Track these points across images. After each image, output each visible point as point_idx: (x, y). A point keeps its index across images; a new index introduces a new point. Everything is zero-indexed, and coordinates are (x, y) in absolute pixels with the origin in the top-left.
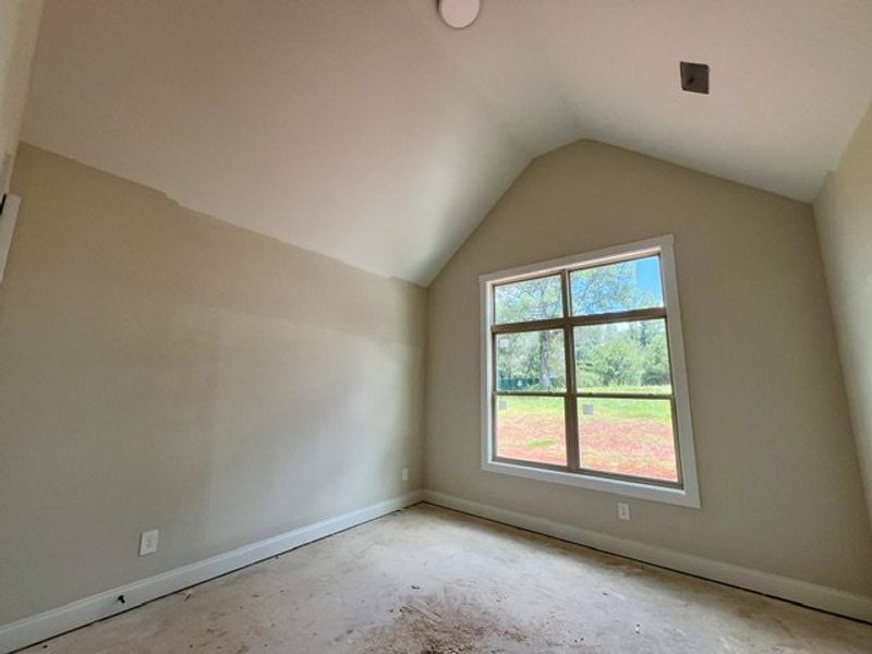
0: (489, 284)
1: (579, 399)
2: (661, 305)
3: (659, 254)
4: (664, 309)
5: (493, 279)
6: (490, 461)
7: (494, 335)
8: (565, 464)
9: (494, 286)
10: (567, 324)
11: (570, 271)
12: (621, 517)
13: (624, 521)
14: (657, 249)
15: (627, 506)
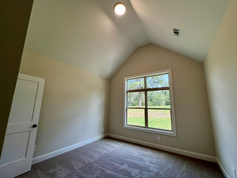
0: (126, 79)
1: (148, 109)
2: (168, 86)
3: (168, 73)
4: (169, 87)
5: (127, 78)
6: (125, 126)
7: (127, 92)
8: (144, 126)
9: (127, 80)
10: (146, 90)
11: (146, 77)
12: (158, 139)
13: (159, 140)
14: (168, 72)
15: (159, 136)
